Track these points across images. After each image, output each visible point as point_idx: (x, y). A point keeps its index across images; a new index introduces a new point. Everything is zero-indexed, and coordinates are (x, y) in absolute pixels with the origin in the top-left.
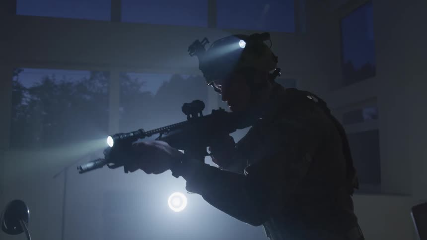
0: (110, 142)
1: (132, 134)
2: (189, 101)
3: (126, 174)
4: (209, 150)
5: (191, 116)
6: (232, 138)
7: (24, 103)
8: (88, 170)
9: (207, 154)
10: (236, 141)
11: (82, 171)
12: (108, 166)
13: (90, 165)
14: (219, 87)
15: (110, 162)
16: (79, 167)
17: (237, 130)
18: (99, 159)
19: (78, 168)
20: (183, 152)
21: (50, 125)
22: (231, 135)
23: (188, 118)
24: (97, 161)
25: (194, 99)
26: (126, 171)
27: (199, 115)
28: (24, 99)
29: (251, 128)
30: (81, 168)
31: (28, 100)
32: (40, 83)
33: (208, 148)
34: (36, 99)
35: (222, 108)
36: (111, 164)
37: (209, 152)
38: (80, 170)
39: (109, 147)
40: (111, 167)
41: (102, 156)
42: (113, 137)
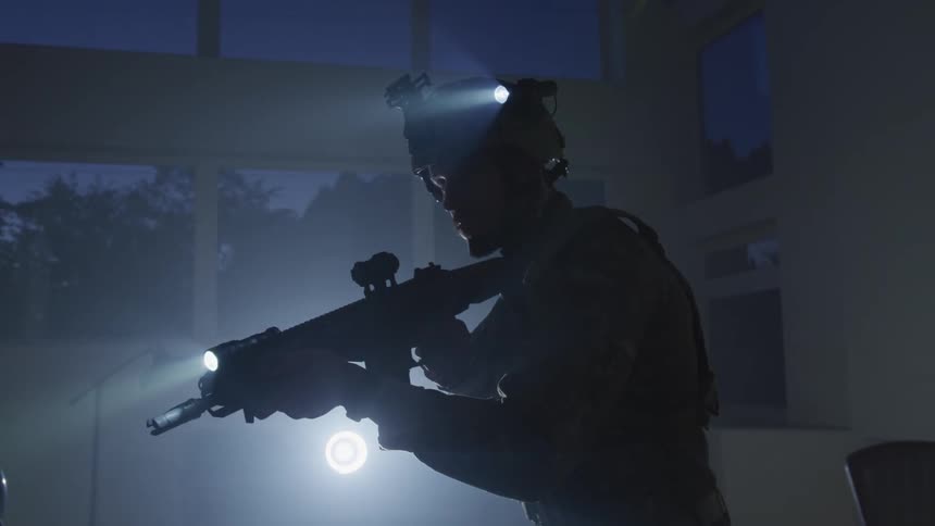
0: (211, 362)
1: (254, 341)
2: (366, 257)
3: (249, 424)
4: (417, 354)
5: (372, 288)
6: (462, 324)
7: (8, 238)
8: (171, 425)
9: (415, 364)
10: (471, 329)
11: (158, 430)
12: (211, 412)
13: (173, 415)
14: (441, 181)
15: (213, 405)
16: (151, 423)
17: (471, 305)
18: (191, 401)
19: (148, 426)
20: (362, 364)
21: (65, 284)
22: (457, 317)
23: (367, 292)
24: (186, 404)
25: (376, 252)
26: (249, 420)
27: (388, 284)
28: (6, 228)
29: (500, 299)
30: (154, 423)
31: (18, 230)
32: (45, 193)
33: (413, 350)
34: (33, 227)
35: (435, 264)
36: (216, 408)
37: (416, 358)
38: (152, 428)
39: (209, 373)
40: (215, 414)
41: (197, 394)
42: (216, 350)
